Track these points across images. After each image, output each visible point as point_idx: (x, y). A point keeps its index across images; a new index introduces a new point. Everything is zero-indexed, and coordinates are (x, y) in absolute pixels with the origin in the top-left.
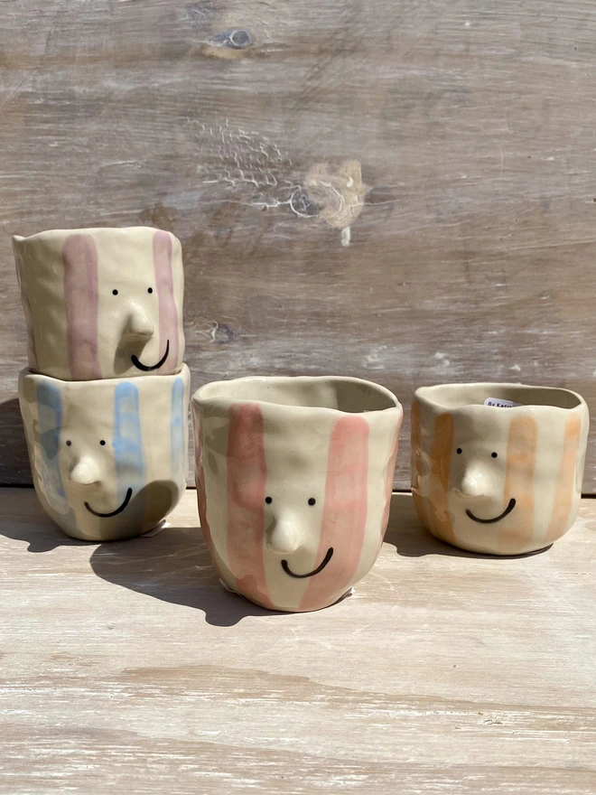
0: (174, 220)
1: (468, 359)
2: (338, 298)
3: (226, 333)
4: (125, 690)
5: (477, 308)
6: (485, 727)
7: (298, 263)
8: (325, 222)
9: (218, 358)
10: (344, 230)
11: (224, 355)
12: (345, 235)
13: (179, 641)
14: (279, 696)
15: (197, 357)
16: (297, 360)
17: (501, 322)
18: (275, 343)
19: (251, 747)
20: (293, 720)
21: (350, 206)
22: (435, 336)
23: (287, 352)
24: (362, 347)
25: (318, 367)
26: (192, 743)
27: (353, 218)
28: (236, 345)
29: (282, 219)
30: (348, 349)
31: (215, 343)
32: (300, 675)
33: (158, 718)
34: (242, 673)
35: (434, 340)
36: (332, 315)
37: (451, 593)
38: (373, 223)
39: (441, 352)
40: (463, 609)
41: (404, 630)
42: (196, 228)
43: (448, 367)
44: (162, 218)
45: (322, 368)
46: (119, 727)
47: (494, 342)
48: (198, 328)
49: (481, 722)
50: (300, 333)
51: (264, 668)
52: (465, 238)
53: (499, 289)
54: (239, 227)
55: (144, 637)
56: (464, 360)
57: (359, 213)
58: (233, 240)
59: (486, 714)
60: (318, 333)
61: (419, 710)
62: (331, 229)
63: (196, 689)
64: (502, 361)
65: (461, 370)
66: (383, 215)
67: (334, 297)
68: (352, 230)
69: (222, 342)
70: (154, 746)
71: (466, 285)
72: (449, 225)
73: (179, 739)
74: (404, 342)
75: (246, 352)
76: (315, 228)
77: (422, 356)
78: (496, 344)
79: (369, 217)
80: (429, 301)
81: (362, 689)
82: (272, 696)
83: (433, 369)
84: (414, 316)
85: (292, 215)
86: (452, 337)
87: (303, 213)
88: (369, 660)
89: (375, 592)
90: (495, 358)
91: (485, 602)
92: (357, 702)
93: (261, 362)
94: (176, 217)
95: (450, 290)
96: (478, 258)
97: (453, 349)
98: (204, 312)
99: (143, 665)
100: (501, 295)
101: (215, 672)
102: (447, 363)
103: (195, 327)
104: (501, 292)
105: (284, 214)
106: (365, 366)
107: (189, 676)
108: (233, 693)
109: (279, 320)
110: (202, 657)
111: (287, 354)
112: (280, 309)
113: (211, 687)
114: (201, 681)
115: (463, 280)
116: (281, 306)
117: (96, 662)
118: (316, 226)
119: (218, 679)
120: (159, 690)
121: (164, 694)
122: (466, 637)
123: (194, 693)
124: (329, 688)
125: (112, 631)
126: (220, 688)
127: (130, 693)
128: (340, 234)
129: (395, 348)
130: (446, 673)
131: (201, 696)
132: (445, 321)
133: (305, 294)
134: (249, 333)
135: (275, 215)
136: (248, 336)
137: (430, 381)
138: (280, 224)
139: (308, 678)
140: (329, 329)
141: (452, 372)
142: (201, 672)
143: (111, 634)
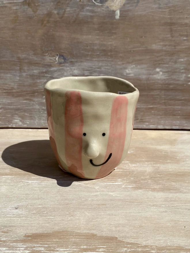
0: (38, 5)
1: (170, 72)
2: (113, 43)
3: (63, 59)
4: (26, 249)
5: (175, 49)
7: (96, 26)
8: (108, 7)
9: (59, 70)
10: (117, 11)
11: (62, 69)
12: (117, 13)
13: (50, 216)
14: (104, 250)
15: (50, 70)
16: (95, 72)
17: (185, 55)
18: (85, 64)
22: (156, 61)
23: (91, 68)
24: (124, 66)
25: (104, 75)
27: (121, 6)
28: (67, 65)
29: (88, 5)
30: (118, 67)
31: (58, 63)
32: (112, 235)
34: (84, 236)
35: (155, 63)
36: (111, 51)
37: (173, 184)
38: (130, 8)
39: (159, 68)
40: (181, 192)
42: (49, 9)
43: (162, 75)
44: (33, 4)
47: (181, 64)
48: (50, 56)
50: (96, 59)
51: (94, 232)
52: (171, 16)
53: (185, 40)
54: (68, 9)
55: (34, 214)
56: (168, 72)
57: (123, 3)
58: (66, 15)
60: (104, 59)
62: (111, 11)
63: (62, 247)
64: (185, 73)
65: (167, 76)
66: (135, 5)
67: (112, 42)
68: (120, 11)
69: (61, 63)
71: (171, 38)
72: (164, 10)
74: (142, 63)
75: (72, 68)
76: (103, 10)
77: (150, 70)
78: (183, 65)
79: (128, 5)
80: (154, 45)
81: (144, 244)
82: (101, 250)
83: (155, 76)
84: (148, 52)
85: (93, 4)
86: (164, 61)
87: (98, 3)
88: (144, 225)
89: (139, 184)
90: (182, 71)
93: (79, 72)
94: (39, 4)
95: (163, 40)
96: (177, 26)
97: (164, 67)
98: (52, 49)
99: (34, 232)
100: (185, 43)
101: (70, 235)
102: (161, 73)
103: (49, 56)
104: (185, 42)
105: (89, 3)
106: (125, 74)
107: (58, 238)
108: (81, 249)
109: (86, 53)
110: (63, 225)
111: (90, 69)
112: (87, 48)
113: (69, 245)
114: (64, 242)
115: (169, 36)
116: (88, 47)
117: (10, 230)
118: (104, 9)
119: (72, 240)
120: (44, 248)
121: (46, 250)
122: (186, 209)
123: (61, 249)
124: (128, 243)
125: (17, 210)
126: (74, 245)
127: (29, 250)
128: (115, 13)
129: (139, 67)
130: (181, 231)
131: (65, 251)
132: (161, 54)
133: (98, 41)
134: (73, 59)
135: (85, 3)
136: (73, 60)
137: (154, 81)
138: (88, 8)
139: (117, 238)
140: (109, 57)
141: (163, 77)
142: (63, 235)
143: (17, 212)
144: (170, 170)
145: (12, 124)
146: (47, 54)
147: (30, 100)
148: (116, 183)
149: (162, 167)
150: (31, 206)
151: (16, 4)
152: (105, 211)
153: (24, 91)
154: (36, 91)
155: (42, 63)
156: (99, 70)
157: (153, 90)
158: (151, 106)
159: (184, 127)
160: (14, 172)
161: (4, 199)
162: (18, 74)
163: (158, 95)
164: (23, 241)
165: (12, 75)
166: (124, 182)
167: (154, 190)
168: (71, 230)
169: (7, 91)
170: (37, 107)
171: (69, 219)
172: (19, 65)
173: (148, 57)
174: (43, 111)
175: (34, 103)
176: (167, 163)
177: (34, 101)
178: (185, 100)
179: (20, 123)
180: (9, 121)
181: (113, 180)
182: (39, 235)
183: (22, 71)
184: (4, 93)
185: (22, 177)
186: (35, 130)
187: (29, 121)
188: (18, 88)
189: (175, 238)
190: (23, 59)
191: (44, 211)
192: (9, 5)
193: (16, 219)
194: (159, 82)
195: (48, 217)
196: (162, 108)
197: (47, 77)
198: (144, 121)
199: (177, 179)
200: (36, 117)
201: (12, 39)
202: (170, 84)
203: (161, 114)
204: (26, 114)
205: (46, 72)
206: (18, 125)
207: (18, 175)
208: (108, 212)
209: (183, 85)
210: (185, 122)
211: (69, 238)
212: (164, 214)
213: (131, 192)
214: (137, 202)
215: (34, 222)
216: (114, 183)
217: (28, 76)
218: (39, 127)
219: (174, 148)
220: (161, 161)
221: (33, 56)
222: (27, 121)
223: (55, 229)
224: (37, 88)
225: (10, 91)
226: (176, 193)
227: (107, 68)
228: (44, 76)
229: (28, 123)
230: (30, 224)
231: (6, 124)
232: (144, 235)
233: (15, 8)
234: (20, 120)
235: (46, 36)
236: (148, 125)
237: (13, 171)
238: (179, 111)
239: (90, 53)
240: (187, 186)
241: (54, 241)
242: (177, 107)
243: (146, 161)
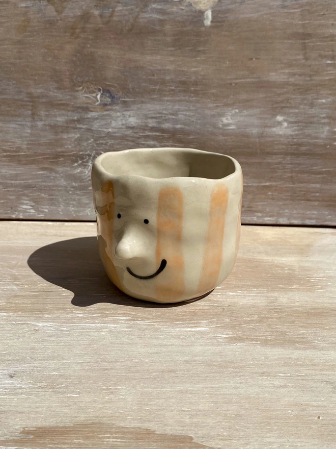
1: (302, 122)
2: (200, 69)
3: (109, 97)
5: (311, 80)
7: (169, 39)
8: (191, 5)
9: (102, 117)
10: (205, 14)
11: (107, 115)
12: (207, 14)
13: (72, 393)
15: (86, 117)
16: (167, 120)
17: (330, 92)
18: (149, 106)
22: (277, 103)
23: (159, 113)
24: (218, 110)
25: (183, 126)
27: (214, 2)
28: (117, 108)
29: (155, 1)
30: (207, 112)
31: (100, 105)
32: (184, 433)
34: (132, 433)
35: (276, 106)
36: (196, 83)
37: (302, 331)
38: (231, 6)
39: (281, 116)
40: (314, 347)
41: (268, 374)
42: (84, 7)
43: (286, 128)
45: (187, 128)
47: (322, 108)
48: (86, 92)
51: (151, 426)
52: (304, 22)
53: (329, 65)
54: (119, 8)
55: (42, 388)
56: (299, 122)
58: (115, 18)
60: (182, 98)
62: (196, 11)
64: (329, 124)
65: (295, 130)
66: (239, 1)
67: (197, 68)
68: (213, 12)
69: (105, 105)
71: (304, 61)
72: (292, 11)
74: (252, 107)
75: (125, 113)
76: (182, 10)
77: (266, 118)
78: (324, 110)
79: (227, 2)
80: (274, 74)
83: (274, 129)
84: (262, 85)
86: (290, 103)
88: (243, 412)
89: (239, 330)
90: (323, 121)
93: (138, 121)
95: (290, 65)
96: (314, 39)
97: (291, 113)
98: (91, 78)
100: (330, 71)
101: (106, 432)
102: (285, 124)
103: (84, 91)
104: (330, 68)
106: (221, 126)
107: (83, 437)
109: (152, 87)
110: (93, 412)
111: (158, 115)
112: (153, 78)
114: (93, 444)
115: (301, 57)
116: (154, 75)
118: (183, 8)
119: (109, 441)
125: (12, 381)
128: (204, 16)
129: (245, 112)
130: (312, 426)
132: (285, 90)
133: (173, 65)
134: (128, 97)
136: (127, 99)
137: (271, 139)
138: (154, 6)
139: (192, 438)
140: (192, 95)
141: (289, 132)
142: (93, 432)
143: (12, 384)
144: (297, 304)
145: (17, 213)
146: (81, 88)
147: (51, 170)
148: (198, 329)
149: (284, 299)
150: (38, 372)
152: (174, 383)
153: (41, 155)
154: (61, 154)
155: (73, 104)
156: (174, 117)
157: (270, 154)
158: (268, 184)
159: (325, 220)
160: (14, 305)
162: (29, 124)
163: (280, 163)
164: (19, 442)
165: (18, 125)
166: (211, 326)
167: (265, 343)
168: (109, 422)
169: (8, 153)
170: (63, 182)
171: (106, 400)
172: (30, 108)
173: (261, 95)
174: (72, 189)
175: (58, 175)
176: (292, 290)
177: (57, 172)
178: (328, 172)
179: (33, 211)
180: (12, 208)
181: (192, 323)
182: (48, 430)
183: (36, 118)
184: (5, 156)
185: (27, 315)
186: (58, 223)
187: (47, 207)
188: (28, 149)
189: (299, 440)
190: (38, 97)
191: (62, 384)
193: (10, 397)
194: (282, 139)
195: (68, 395)
196: (287, 187)
197: (81, 128)
198: (254, 209)
199: (309, 321)
200: (61, 200)
201: (18, 61)
202: (301, 145)
203: (284, 197)
204: (43, 195)
205: (78, 121)
206: (28, 214)
207: (20, 310)
208: (179, 387)
209: (325, 145)
210: (327, 213)
211: (104, 437)
212: (282, 390)
213: (224, 347)
214: (233, 368)
215: (42, 404)
216: (193, 330)
217: (47, 128)
218: (66, 219)
219: (306, 262)
220: (281, 286)
221: (56, 91)
222: (44, 207)
223: (78, 419)
224: (63, 149)
225: (15, 154)
226: (305, 349)
227: (188, 113)
228: (75, 128)
229: (46, 210)
230: (34, 409)
231: (6, 213)
232: (242, 433)
233: (23, 5)
234: (32, 206)
235: (78, 55)
236: (262, 217)
237: (12, 303)
238: (317, 192)
239: (157, 87)
240: (326, 336)
241: (75, 443)
242: (314, 185)
243: (254, 286)
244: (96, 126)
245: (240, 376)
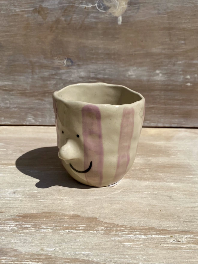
0: (47, 13)
1: (169, 73)
2: (116, 47)
3: (71, 62)
4: (16, 226)
5: (173, 52)
6: (173, 244)
7: (100, 32)
8: (111, 14)
9: (67, 72)
12: (119, 19)
13: (43, 200)
14: (84, 228)
15: (59, 72)
16: (100, 74)
17: (183, 58)
18: (91, 66)
19: (68, 257)
20: (88, 242)
21: (121, 7)
24: (126, 68)
25: (108, 76)
26: (41, 255)
27: (123, 12)
28: (74, 67)
29: (93, 12)
30: (121, 69)
31: (66, 66)
32: (94, 216)
33: (28, 241)
35: (156, 65)
36: (114, 54)
38: (132, 14)
39: (158, 70)
40: (164, 181)
41: (139, 192)
42: (57, 16)
43: (161, 77)
44: (42, 12)
45: (110, 77)
46: (9, 247)
47: (179, 66)
48: (58, 60)
49: (172, 241)
50: (101, 62)
51: (78, 213)
52: (169, 21)
53: (182, 44)
54: (75, 16)
55: (28, 197)
56: (167, 74)
57: (125, 10)
58: (72, 22)
59: (174, 236)
60: (108, 62)
61: (144, 235)
62: (113, 17)
63: (47, 225)
64: (183, 74)
65: (166, 78)
66: (135, 11)
68: (122, 17)
69: (69, 66)
70: (24, 257)
71: (169, 42)
72: (163, 16)
73: (36, 253)
74: (143, 66)
75: (79, 70)
76: (107, 16)
77: (151, 72)
78: (181, 67)
79: (130, 12)
80: (154, 49)
81: (120, 224)
82: (80, 228)
83: (155, 77)
84: (148, 55)
85: (97, 11)
86: (163, 64)
87: (102, 10)
88: (124, 208)
90: (180, 73)
91: (173, 178)
92: (118, 231)
93: (85, 74)
94: (48, 11)
95: (162, 44)
96: (175, 31)
97: (163, 69)
98: (61, 53)
99: (25, 212)
100: (183, 46)
101: (56, 216)
102: (161, 75)
105: (94, 10)
106: (127, 76)
107: (45, 218)
108: (63, 227)
109: (92, 56)
110: (52, 207)
111: (95, 71)
112: (92, 52)
113: (54, 224)
114: (49, 221)
115: (168, 40)
116: (93, 50)
117: (5, 210)
118: (107, 15)
119: (57, 219)
120: (31, 226)
121: (32, 228)
122: (165, 196)
123: (46, 227)
124: (106, 223)
125: (15, 195)
126: (58, 224)
127: (17, 227)
129: (140, 69)
130: (156, 214)
131: (49, 228)
132: (160, 57)
133: (103, 45)
135: (90, 11)
136: (79, 63)
137: (154, 83)
138: (92, 15)
139: (97, 218)
140: (113, 60)
141: (163, 79)
142: (50, 216)
143: (14, 196)
144: (160, 162)
145: (26, 122)
146: (56, 58)
147: (42, 100)
149: (153, 160)
150: (27, 191)
151: (27, 12)
153: (36, 92)
154: (47, 92)
155: (52, 66)
156: (103, 72)
157: (153, 90)
158: (152, 106)
159: (182, 124)
161: (6, 185)
163: (158, 95)
164: (15, 220)
165: (26, 77)
167: (140, 179)
168: (58, 212)
169: (21, 92)
170: (48, 106)
171: (59, 202)
172: (31, 68)
173: (148, 60)
175: (45, 103)
176: (159, 156)
177: (45, 101)
178: (183, 99)
179: (33, 121)
180: (23, 119)
182: (29, 215)
183: (34, 73)
184: (19, 93)
187: (41, 119)
188: (31, 89)
189: (149, 220)
190: (35, 63)
191: (39, 196)
192: (21, 13)
194: (159, 83)
195: (41, 201)
196: (162, 107)
197: (56, 78)
198: (145, 119)
200: (47, 115)
201: (24, 45)
202: (169, 85)
203: (161, 113)
204: (38, 113)
205: (55, 75)
206: (31, 122)
209: (181, 86)
210: (182, 120)
211: (55, 218)
215: (28, 204)
217: (40, 78)
218: (50, 125)
219: (169, 144)
220: (153, 154)
221: (43, 59)
222: (39, 119)
223: (44, 210)
224: (48, 89)
225: (24, 92)
226: (160, 182)
227: (111, 70)
228: (54, 78)
229: (40, 121)
230: (23, 206)
231: (21, 122)
233: (26, 16)
234: (33, 118)
235: (55, 41)
236: (149, 123)
238: (177, 110)
239: (95, 56)
240: (172, 176)
241: (41, 220)
242: (176, 106)
243: (140, 155)
244: (64, 77)
245: (125, 193)
